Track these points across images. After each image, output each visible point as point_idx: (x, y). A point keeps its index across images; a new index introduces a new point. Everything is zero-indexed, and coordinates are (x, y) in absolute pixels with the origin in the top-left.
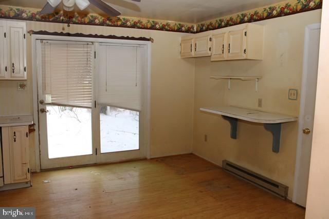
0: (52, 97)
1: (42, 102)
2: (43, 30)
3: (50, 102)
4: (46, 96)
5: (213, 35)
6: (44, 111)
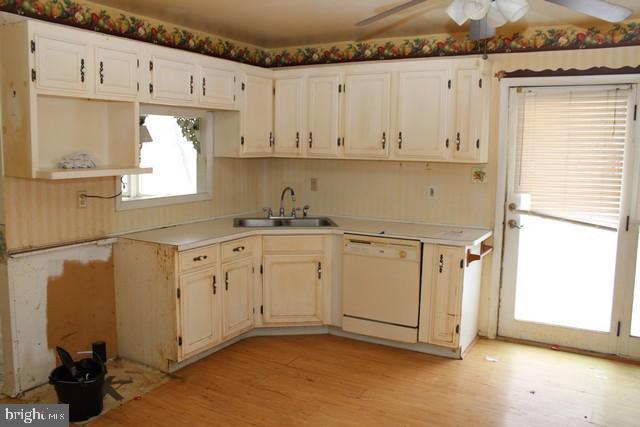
0: (532, 200)
1: (512, 207)
2: (523, 69)
3: (528, 209)
4: (522, 195)
6: (513, 224)
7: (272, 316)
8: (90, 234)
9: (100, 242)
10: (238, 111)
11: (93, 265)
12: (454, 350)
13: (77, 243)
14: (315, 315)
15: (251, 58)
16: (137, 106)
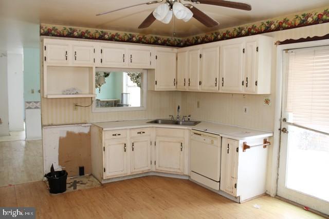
0: (294, 117)
1: (285, 120)
4: (289, 113)
6: (284, 130)
7: (159, 166)
8: (79, 121)
9: (83, 125)
10: (154, 69)
11: (80, 134)
12: (236, 198)
13: (72, 124)
14: (179, 169)
15: (172, 43)
16: (94, 69)
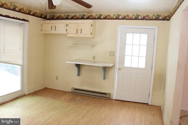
5: (69, 23)
